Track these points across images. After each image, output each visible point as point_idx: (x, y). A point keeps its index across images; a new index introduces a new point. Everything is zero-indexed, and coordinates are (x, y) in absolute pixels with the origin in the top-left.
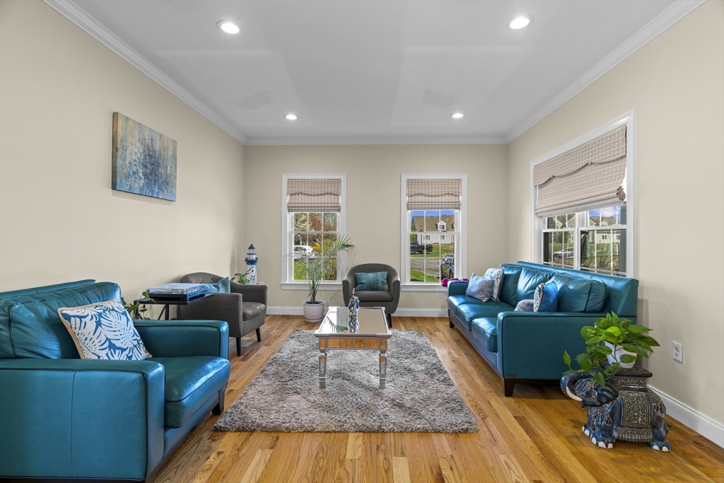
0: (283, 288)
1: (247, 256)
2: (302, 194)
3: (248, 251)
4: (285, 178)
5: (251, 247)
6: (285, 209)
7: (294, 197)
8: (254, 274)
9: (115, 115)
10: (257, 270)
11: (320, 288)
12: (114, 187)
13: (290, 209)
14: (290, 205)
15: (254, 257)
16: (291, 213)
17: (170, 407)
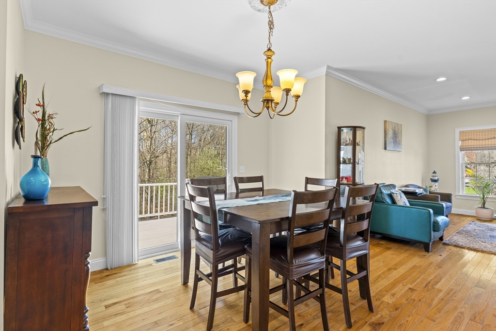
0: (457, 197)
1: (432, 177)
2: (471, 140)
3: (433, 175)
4: (457, 131)
5: (434, 172)
6: (457, 149)
7: (465, 142)
8: (436, 187)
9: (385, 122)
10: (438, 185)
11: (488, 200)
12: (385, 148)
13: (462, 149)
14: (462, 147)
15: (436, 178)
16: (462, 152)
17: (435, 224)
